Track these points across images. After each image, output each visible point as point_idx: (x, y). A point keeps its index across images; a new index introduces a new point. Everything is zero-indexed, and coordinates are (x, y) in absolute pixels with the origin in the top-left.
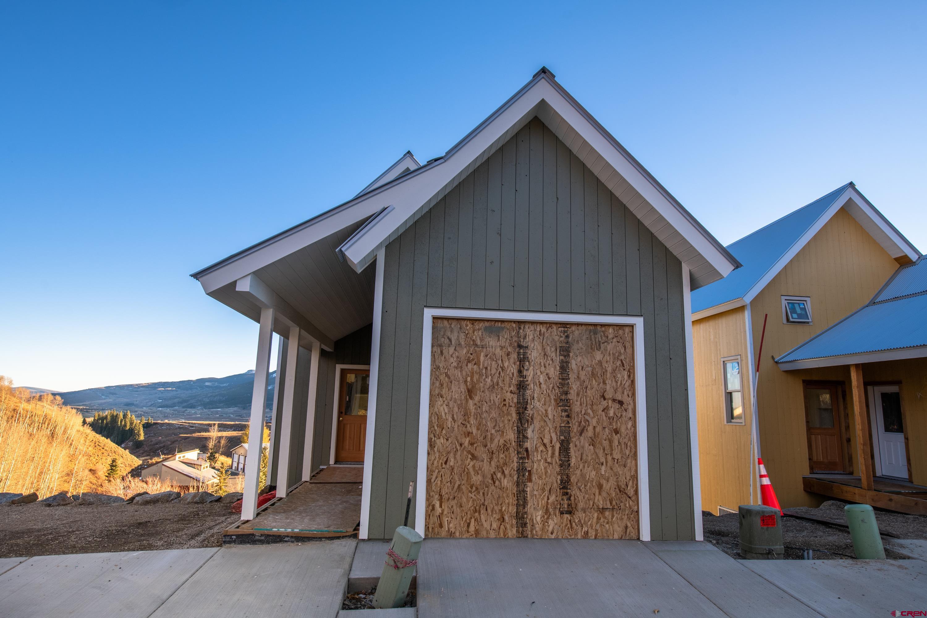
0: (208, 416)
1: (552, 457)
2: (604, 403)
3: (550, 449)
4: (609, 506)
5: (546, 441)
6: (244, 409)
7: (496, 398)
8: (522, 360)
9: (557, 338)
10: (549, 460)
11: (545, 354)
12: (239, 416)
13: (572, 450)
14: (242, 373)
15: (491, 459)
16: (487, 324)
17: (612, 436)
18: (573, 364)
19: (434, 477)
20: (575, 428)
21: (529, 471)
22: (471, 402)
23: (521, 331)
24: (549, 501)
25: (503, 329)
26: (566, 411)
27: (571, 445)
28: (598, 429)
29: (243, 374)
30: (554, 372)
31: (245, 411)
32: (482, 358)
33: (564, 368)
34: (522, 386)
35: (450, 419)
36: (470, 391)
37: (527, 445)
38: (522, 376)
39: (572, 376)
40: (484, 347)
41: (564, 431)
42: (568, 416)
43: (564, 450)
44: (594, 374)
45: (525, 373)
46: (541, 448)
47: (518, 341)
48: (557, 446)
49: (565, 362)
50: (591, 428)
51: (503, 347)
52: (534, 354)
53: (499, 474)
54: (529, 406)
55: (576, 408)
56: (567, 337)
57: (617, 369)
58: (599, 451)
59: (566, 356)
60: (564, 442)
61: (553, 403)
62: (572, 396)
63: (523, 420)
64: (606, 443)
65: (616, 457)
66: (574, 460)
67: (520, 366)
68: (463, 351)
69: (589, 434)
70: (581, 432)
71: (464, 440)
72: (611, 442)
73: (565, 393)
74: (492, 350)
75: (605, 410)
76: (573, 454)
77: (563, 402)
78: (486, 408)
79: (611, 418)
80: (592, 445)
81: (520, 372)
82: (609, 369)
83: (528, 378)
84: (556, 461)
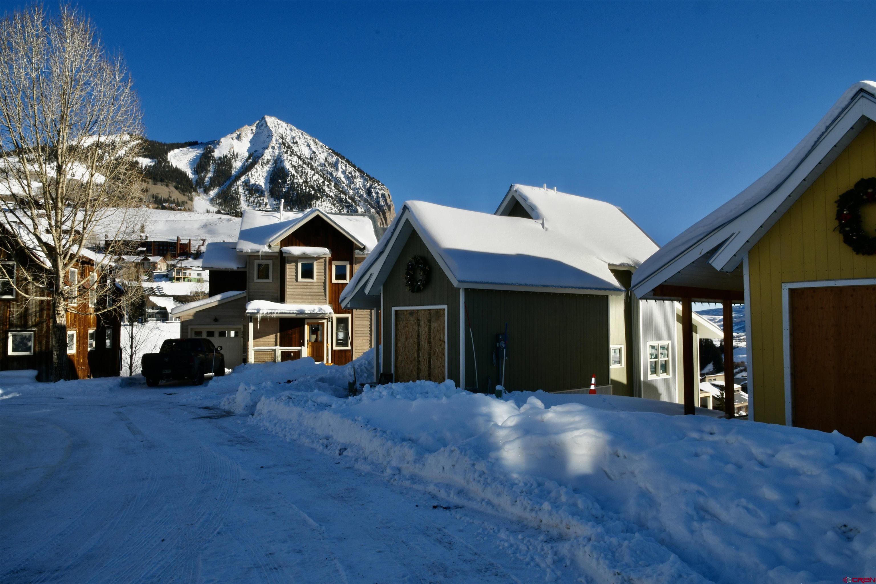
2: (440, 342)
3: (426, 361)
5: (425, 358)
7: (412, 340)
8: (419, 325)
9: (427, 316)
10: (425, 365)
11: (424, 323)
15: (411, 364)
16: (410, 312)
17: (442, 356)
18: (432, 327)
20: (432, 353)
22: (406, 342)
23: (419, 314)
25: (414, 313)
27: (431, 360)
28: (439, 353)
30: (427, 330)
32: (409, 325)
33: (430, 328)
34: (419, 336)
36: (406, 338)
37: (420, 359)
38: (419, 332)
39: (432, 331)
40: (409, 320)
41: (430, 354)
42: (431, 348)
43: (430, 362)
44: (438, 331)
45: (419, 331)
46: (423, 360)
47: (418, 318)
48: (428, 360)
49: (430, 326)
50: (437, 353)
51: (414, 320)
52: (422, 323)
53: (413, 370)
54: (420, 344)
55: (433, 344)
56: (430, 315)
57: (444, 328)
58: (439, 362)
59: (430, 323)
60: (430, 358)
61: (426, 343)
62: (432, 340)
63: (419, 349)
64: (440, 359)
65: (443, 365)
66: (432, 366)
67: (418, 328)
68: (404, 323)
69: (436, 355)
70: (434, 354)
71: (405, 357)
72: (442, 359)
73: (430, 338)
74: (411, 322)
75: (441, 345)
76: (432, 363)
77: (429, 342)
78: (410, 345)
79: (442, 349)
80: (437, 359)
81: (418, 330)
82: (442, 328)
83: (420, 333)
84: (427, 365)
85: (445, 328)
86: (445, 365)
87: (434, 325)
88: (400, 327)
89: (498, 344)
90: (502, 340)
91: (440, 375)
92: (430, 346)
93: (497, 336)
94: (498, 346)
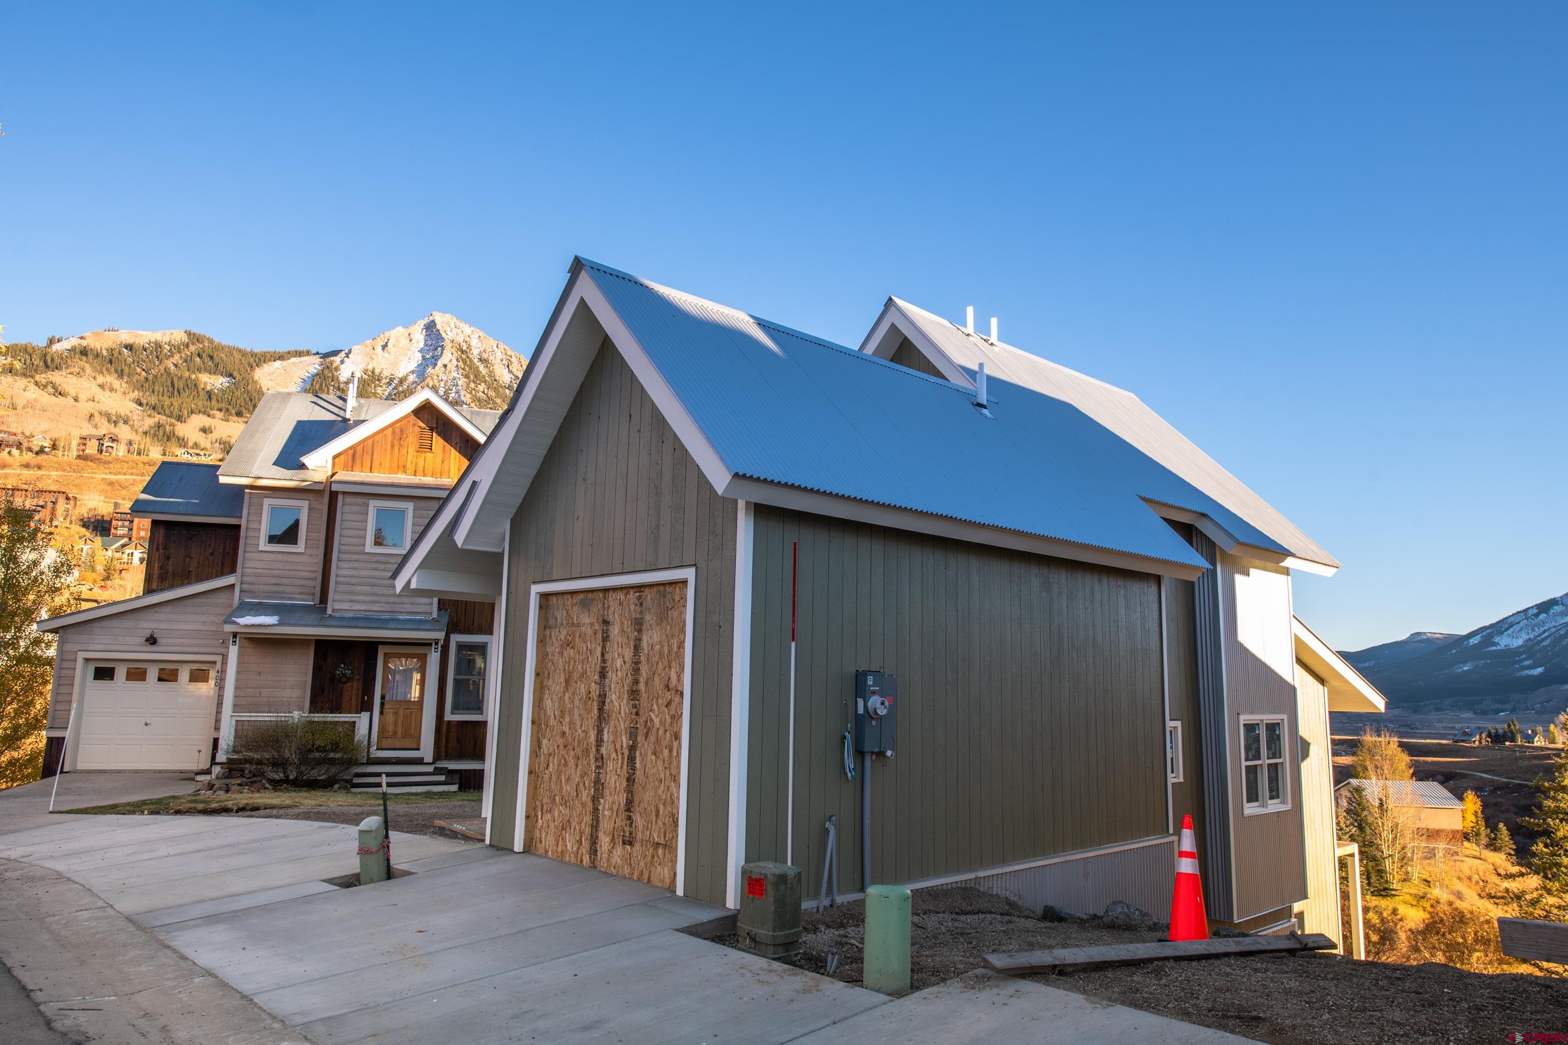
0: (1340, 725)
1: (622, 767)
2: (668, 695)
3: (620, 756)
4: (662, 842)
5: (618, 746)
6: (1415, 712)
7: (582, 688)
8: (605, 639)
9: (633, 607)
10: (618, 772)
11: (623, 631)
12: (1406, 726)
13: (637, 759)
14: (1399, 639)
15: (577, 766)
16: (581, 596)
17: (672, 743)
18: (644, 644)
19: (539, 783)
20: (642, 731)
21: (603, 784)
22: (567, 695)
23: (606, 601)
24: (616, 826)
25: (593, 600)
26: (635, 707)
27: (638, 753)
28: (661, 732)
29: (1402, 642)
30: (628, 653)
31: (1419, 717)
32: (577, 640)
33: (637, 648)
34: (603, 674)
35: (553, 716)
36: (567, 681)
37: (603, 750)
38: (604, 661)
39: (643, 658)
40: (578, 625)
41: (633, 734)
42: (637, 714)
43: (632, 759)
44: (661, 654)
45: (606, 656)
46: (614, 755)
47: (603, 616)
48: (626, 753)
49: (638, 640)
50: (654, 730)
51: (592, 624)
52: (615, 631)
53: (581, 785)
54: (607, 700)
55: (644, 702)
56: (641, 604)
57: (681, 645)
58: (660, 763)
59: (640, 631)
60: (632, 748)
61: (626, 696)
62: (642, 687)
63: (602, 717)
64: (666, 752)
65: (674, 772)
66: (639, 774)
67: (604, 647)
68: (564, 632)
69: (652, 738)
70: (646, 736)
71: (560, 741)
72: (671, 751)
73: (636, 682)
74: (584, 629)
75: (668, 705)
76: (638, 765)
77: (634, 694)
78: (576, 703)
79: (673, 717)
80: (655, 753)
81: (603, 655)
82: (675, 647)
83: (609, 664)
84: (624, 774)
85: (683, 648)
86: (679, 773)
87: (652, 637)
88: (553, 647)
89: (860, 702)
90: (874, 693)
91: (661, 807)
92: (635, 706)
93: (860, 678)
94: (861, 711)
